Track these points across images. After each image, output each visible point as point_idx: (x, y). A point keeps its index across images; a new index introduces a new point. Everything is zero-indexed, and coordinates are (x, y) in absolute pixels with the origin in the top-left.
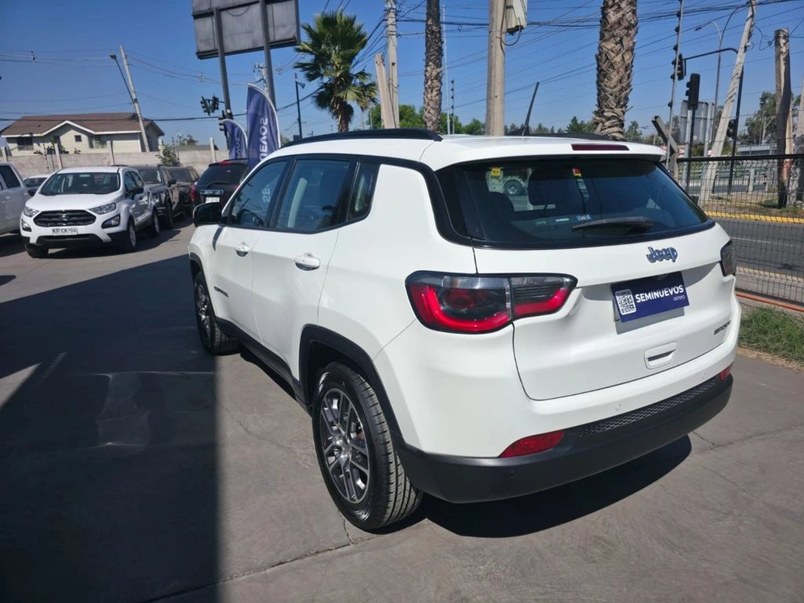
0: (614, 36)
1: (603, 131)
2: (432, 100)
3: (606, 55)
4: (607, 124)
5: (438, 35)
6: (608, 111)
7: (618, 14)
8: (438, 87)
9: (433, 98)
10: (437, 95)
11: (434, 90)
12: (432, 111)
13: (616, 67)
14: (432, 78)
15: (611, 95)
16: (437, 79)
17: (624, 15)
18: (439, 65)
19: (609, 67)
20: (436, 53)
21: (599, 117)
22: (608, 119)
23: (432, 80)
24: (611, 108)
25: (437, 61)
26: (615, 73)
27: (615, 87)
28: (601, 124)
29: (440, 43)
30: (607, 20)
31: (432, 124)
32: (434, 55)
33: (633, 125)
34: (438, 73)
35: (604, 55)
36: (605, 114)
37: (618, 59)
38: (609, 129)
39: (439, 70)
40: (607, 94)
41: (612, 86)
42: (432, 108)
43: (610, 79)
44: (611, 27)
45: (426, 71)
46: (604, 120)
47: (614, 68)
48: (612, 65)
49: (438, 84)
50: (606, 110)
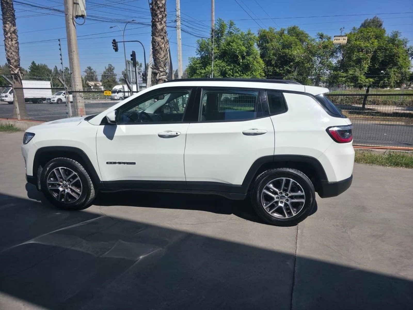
0: (160, 35)
1: (160, 77)
2: (12, 46)
3: (158, 43)
4: (161, 74)
5: (11, 6)
6: (161, 69)
7: (161, 26)
8: (15, 38)
9: (14, 45)
10: (16, 43)
11: (13, 40)
12: (13, 53)
13: (163, 49)
14: (11, 32)
15: (162, 61)
16: (14, 33)
17: (163, 27)
18: (14, 25)
19: (160, 49)
20: (11, 16)
21: (158, 70)
22: (162, 72)
23: (11, 33)
24: (162, 67)
25: (13, 22)
26: (162, 52)
27: (163, 58)
28: (158, 74)
29: (13, 11)
30: (157, 27)
31: (15, 62)
32: (10, 17)
33: (66, 69)
34: (15, 30)
35: (157, 43)
36: (160, 70)
37: (163, 46)
38: (162, 76)
39: (15, 28)
40: (160, 61)
41: (162, 57)
42: (14, 51)
43: (160, 54)
44: (159, 31)
45: (5, 27)
46: (160, 72)
47: (162, 50)
48: (161, 48)
49: (16, 36)
50: (160, 68)
